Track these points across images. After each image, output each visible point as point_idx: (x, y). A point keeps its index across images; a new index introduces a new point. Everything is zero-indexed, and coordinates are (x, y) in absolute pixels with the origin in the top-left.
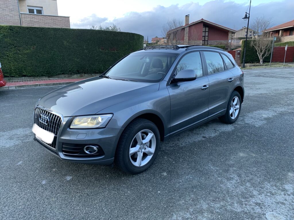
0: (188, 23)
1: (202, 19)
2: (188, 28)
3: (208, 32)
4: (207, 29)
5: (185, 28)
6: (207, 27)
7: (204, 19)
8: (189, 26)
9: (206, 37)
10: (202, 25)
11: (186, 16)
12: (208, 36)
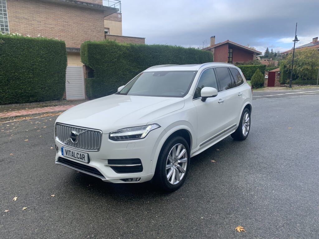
0: (214, 44)
1: (228, 41)
2: (214, 50)
3: (232, 53)
4: (231, 51)
5: (210, 49)
6: (231, 48)
7: (229, 40)
8: (215, 47)
9: (230, 58)
10: (227, 46)
11: (212, 37)
12: (232, 57)
